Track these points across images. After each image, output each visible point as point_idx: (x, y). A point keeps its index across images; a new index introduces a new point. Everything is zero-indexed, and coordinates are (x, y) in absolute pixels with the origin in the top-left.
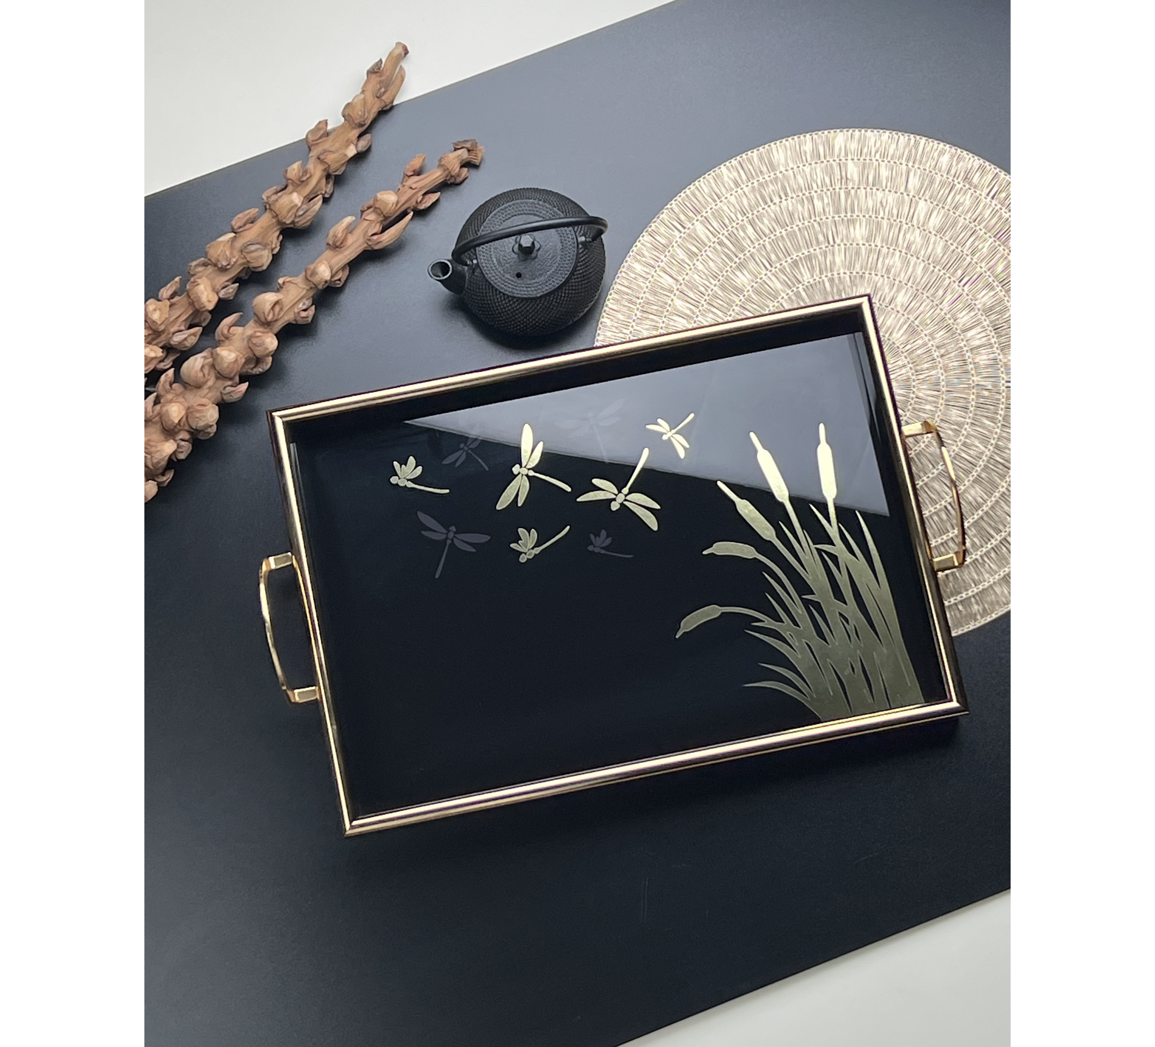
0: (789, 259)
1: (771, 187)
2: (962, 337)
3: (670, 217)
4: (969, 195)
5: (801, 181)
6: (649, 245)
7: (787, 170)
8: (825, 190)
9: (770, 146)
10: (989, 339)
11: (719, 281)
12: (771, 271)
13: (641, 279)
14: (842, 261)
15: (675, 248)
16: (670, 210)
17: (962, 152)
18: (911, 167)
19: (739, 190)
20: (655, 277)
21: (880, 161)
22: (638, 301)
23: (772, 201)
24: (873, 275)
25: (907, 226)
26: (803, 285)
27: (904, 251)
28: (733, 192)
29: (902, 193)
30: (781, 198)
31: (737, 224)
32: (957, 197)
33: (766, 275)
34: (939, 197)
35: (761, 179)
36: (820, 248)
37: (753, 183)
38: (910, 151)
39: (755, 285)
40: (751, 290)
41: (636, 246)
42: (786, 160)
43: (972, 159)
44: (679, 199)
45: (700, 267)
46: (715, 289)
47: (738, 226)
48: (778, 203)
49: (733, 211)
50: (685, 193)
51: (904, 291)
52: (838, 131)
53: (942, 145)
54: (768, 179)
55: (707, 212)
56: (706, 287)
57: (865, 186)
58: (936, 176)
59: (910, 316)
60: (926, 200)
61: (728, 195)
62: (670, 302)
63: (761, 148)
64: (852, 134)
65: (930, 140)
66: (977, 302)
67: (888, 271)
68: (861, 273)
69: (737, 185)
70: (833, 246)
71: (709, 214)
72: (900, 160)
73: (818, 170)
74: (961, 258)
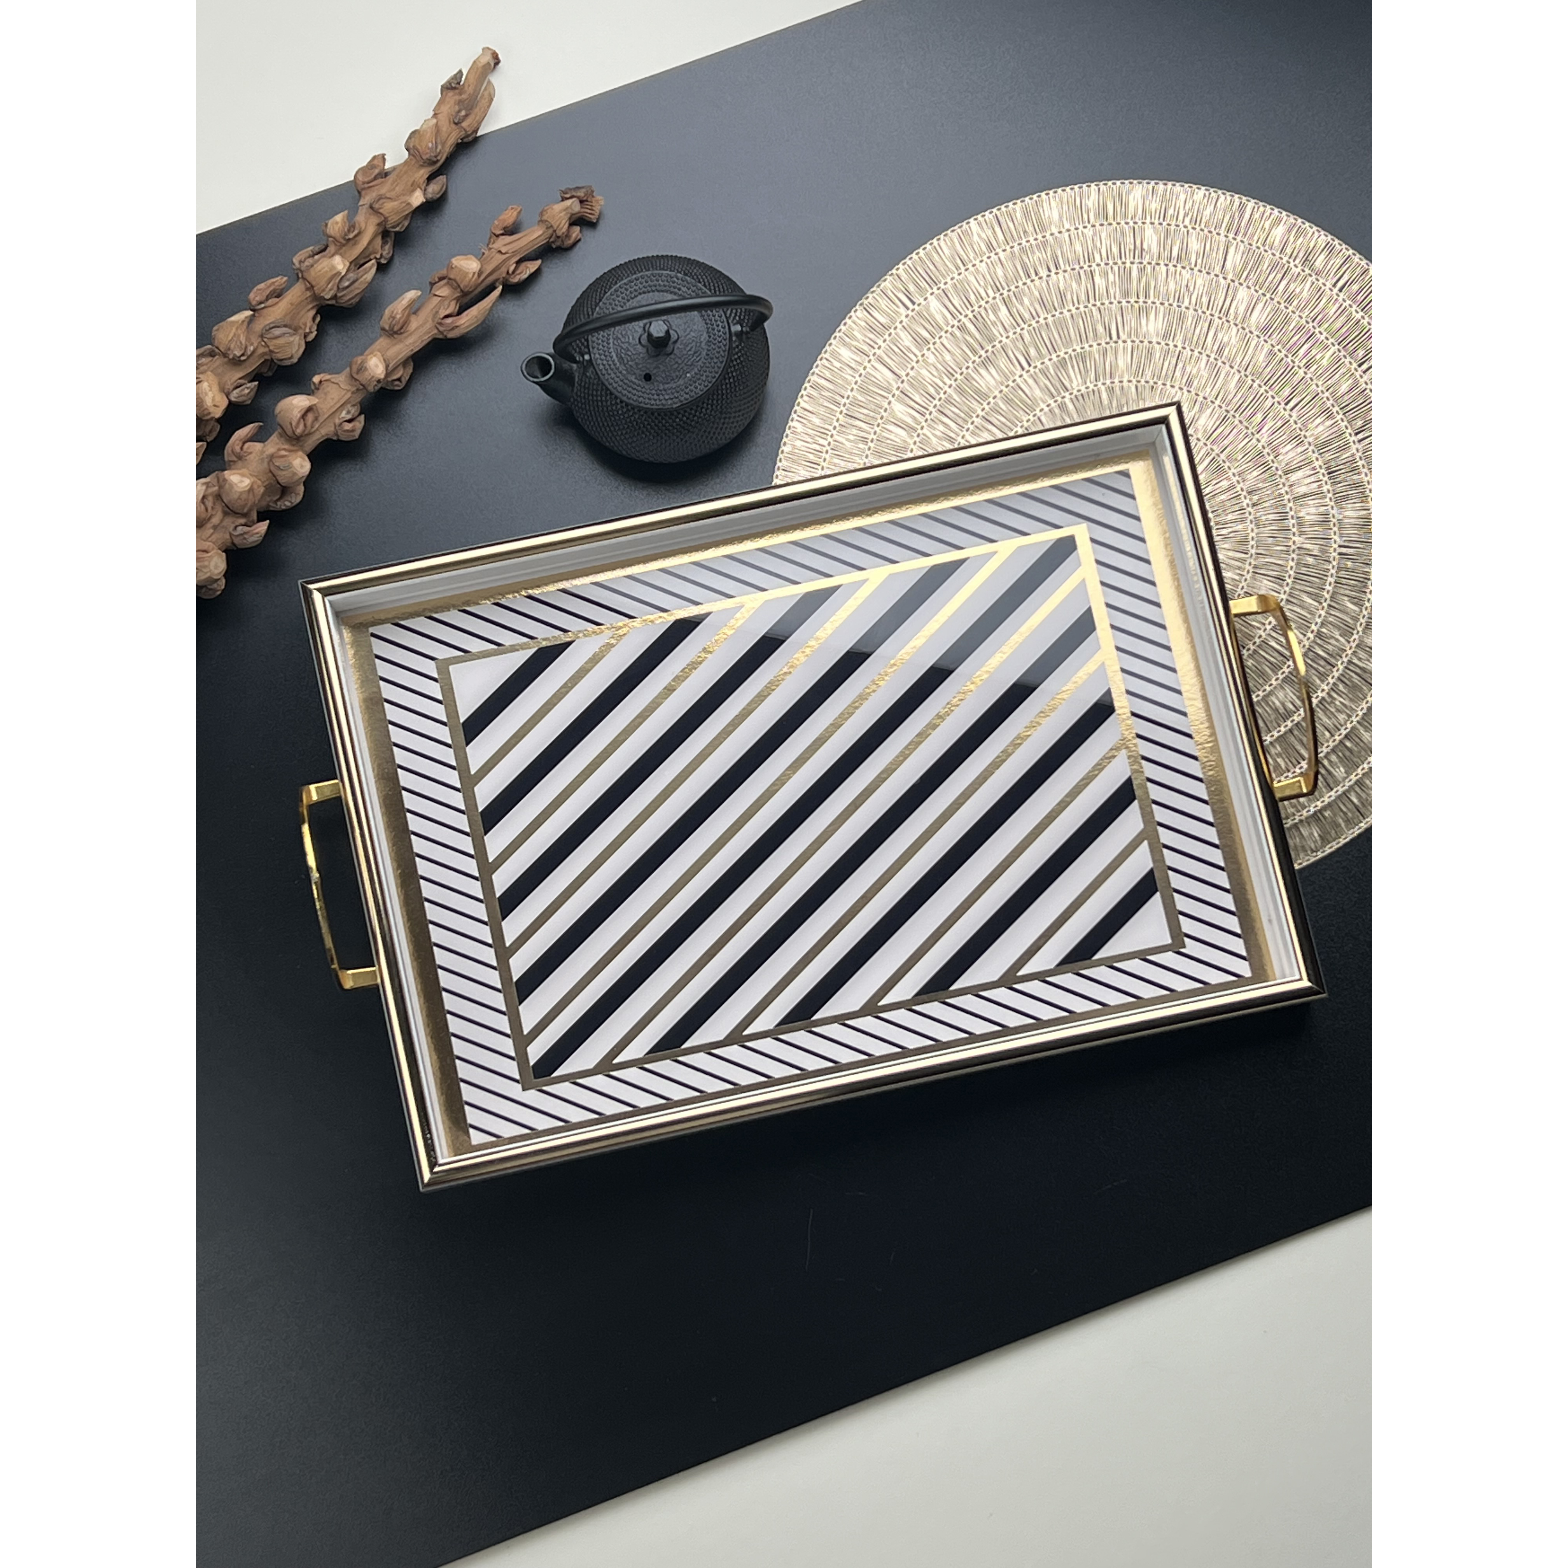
0: (1054, 356)
1: (1038, 254)
2: (1283, 480)
3: (895, 287)
4: (1309, 284)
5: (1078, 248)
6: (863, 324)
7: (1060, 232)
8: (1111, 262)
9: (1039, 196)
10: (1320, 486)
11: (956, 380)
12: (1028, 371)
13: (849, 371)
14: (1127, 364)
15: (898, 330)
16: (896, 277)
17: (1304, 223)
18: (1232, 240)
19: (992, 255)
20: (868, 369)
21: (1190, 227)
22: (844, 400)
23: (1036, 274)
24: (1168, 386)
25: (1221, 322)
26: (1071, 394)
27: (1213, 356)
28: (985, 258)
29: (1217, 276)
30: (1049, 271)
31: (987, 302)
32: (1292, 287)
33: (1021, 376)
34: (1267, 284)
35: (1024, 242)
36: (1099, 344)
37: (1012, 247)
38: (1232, 217)
39: (1005, 390)
40: (999, 395)
41: (845, 324)
42: (1061, 218)
43: (1316, 234)
44: (909, 262)
45: (931, 359)
46: (949, 391)
47: (987, 306)
48: (1045, 278)
49: (982, 283)
50: (917, 254)
51: (1209, 411)
52: (1135, 182)
53: (1276, 210)
54: (1034, 243)
55: (946, 283)
56: (938, 388)
57: (1166, 262)
58: (1266, 254)
59: (1214, 447)
60: (1249, 287)
61: (977, 262)
62: (886, 405)
63: (1027, 199)
64: (1153, 188)
65: (1261, 204)
66: (1307, 434)
67: (1189, 383)
68: (1151, 383)
69: (990, 247)
70: (1116, 342)
71: (948, 286)
72: (1217, 231)
73: (1103, 236)
74: (1289, 370)
